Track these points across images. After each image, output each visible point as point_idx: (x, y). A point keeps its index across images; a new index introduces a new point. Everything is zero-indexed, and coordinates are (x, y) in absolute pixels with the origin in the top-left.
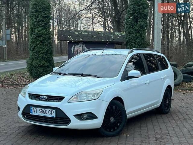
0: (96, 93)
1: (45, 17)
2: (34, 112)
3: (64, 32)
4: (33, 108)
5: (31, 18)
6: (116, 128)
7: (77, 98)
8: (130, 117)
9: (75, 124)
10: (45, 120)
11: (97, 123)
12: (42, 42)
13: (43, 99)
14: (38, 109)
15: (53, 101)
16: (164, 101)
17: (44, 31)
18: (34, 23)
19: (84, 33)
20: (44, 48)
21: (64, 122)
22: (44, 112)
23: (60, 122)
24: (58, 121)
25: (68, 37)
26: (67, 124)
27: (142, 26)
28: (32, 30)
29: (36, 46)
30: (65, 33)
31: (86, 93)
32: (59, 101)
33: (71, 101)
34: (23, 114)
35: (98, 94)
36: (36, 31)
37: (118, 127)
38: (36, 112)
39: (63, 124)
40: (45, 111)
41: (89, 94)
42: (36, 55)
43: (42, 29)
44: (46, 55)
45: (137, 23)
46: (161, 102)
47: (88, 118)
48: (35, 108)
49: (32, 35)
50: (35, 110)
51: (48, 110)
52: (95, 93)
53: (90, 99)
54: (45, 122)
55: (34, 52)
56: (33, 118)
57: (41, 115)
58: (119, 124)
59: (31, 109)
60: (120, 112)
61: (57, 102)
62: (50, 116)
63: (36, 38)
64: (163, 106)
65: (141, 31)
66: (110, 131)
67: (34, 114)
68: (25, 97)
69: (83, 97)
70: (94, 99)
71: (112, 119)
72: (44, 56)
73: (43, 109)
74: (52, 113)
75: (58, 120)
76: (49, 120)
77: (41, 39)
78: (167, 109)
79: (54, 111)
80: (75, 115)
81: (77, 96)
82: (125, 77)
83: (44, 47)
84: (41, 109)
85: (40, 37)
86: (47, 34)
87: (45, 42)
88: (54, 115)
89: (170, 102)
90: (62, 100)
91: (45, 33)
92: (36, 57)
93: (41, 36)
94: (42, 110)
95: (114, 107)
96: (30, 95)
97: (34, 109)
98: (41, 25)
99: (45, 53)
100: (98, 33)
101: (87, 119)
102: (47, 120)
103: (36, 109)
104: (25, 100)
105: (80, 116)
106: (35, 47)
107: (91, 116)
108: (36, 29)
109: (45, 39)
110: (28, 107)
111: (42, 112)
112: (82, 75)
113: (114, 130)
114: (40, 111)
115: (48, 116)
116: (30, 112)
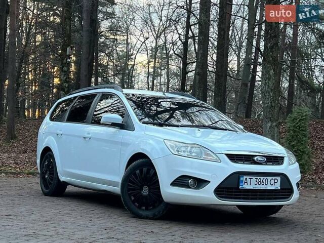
2: (246, 184)
4: (245, 177)
13: (262, 161)
14: (254, 178)
22: (262, 182)
38: (250, 184)
40: (264, 181)
48: (248, 177)
50: (249, 181)
51: (269, 178)
56: (239, 195)
57: (258, 187)
59: (241, 179)
62: (273, 188)
67: (247, 187)
73: (262, 178)
74: (275, 183)
79: (279, 179)
84: (258, 178)
88: (277, 186)
94: (260, 180)
97: (246, 178)
103: (251, 179)
111: (260, 183)
114: (258, 181)
115: (269, 188)
116: (238, 185)
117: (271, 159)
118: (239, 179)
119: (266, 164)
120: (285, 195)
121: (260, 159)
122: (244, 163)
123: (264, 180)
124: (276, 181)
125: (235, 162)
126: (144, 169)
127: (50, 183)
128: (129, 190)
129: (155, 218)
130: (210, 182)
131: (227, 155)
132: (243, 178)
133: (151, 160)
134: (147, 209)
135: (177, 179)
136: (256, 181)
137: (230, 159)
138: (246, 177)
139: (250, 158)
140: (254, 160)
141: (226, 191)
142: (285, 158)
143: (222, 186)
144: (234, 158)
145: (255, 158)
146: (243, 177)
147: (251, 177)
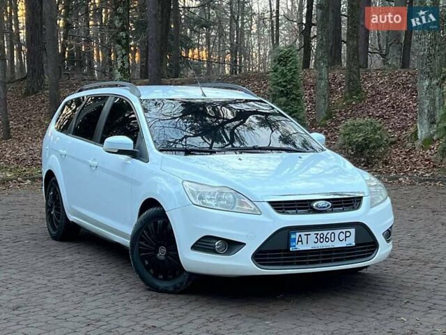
2: (300, 243)
4: (298, 234)
13: (324, 207)
14: (312, 233)
15: (344, 210)
22: (326, 238)
34: (257, 255)
38: (306, 243)
40: (328, 236)
48: (302, 234)
50: (304, 238)
51: (337, 232)
54: (324, 262)
57: (320, 246)
59: (293, 236)
62: (343, 244)
67: (300, 247)
73: (325, 232)
74: (346, 237)
76: (335, 256)
79: (353, 231)
84: (320, 232)
88: (351, 241)
94: (322, 236)
97: (300, 235)
103: (307, 235)
111: (322, 240)
114: (318, 237)
115: (336, 246)
116: (289, 246)
117: (341, 203)
118: (289, 236)
119: (332, 211)
120: (364, 252)
121: (321, 203)
122: (297, 213)
123: (329, 234)
124: (348, 234)
125: (283, 213)
126: (159, 222)
127: (57, 223)
128: (141, 251)
129: (177, 291)
130: (244, 244)
131: (270, 203)
132: (296, 236)
133: (165, 212)
134: (165, 279)
135: (199, 240)
136: (316, 237)
137: (276, 209)
138: (300, 233)
139: (307, 205)
140: (312, 208)
141: (270, 256)
142: (364, 198)
143: (264, 249)
144: (280, 207)
145: (314, 205)
146: (295, 233)
147: (308, 233)
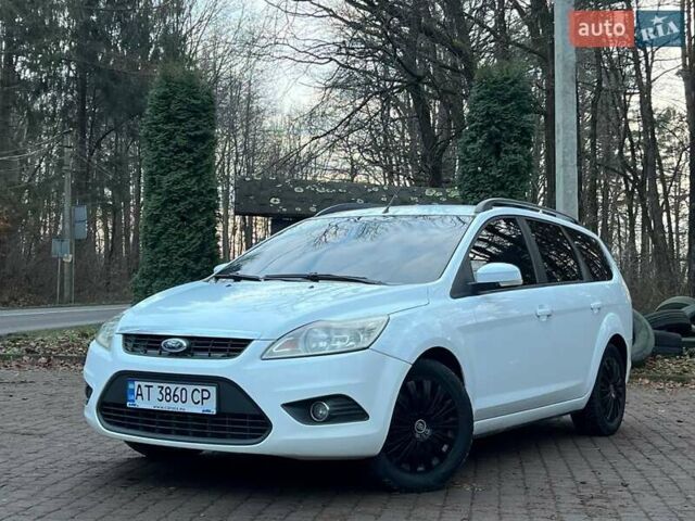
0: (362, 329)
1: (194, 138)
2: (139, 397)
3: (255, 185)
4: (137, 383)
5: (151, 141)
6: (435, 462)
7: (293, 343)
8: (486, 430)
9: (287, 437)
10: (178, 425)
11: (365, 436)
12: (183, 219)
13: (173, 348)
14: (156, 385)
15: (210, 357)
16: (602, 388)
17: (191, 183)
18: (160, 155)
19: (323, 190)
20: (192, 238)
21: (245, 430)
22: (174, 395)
23: (233, 430)
24: (224, 429)
25: (272, 201)
26: (259, 436)
27: (516, 165)
28: (152, 180)
29: (163, 233)
30: (261, 189)
31: (327, 329)
32: (229, 356)
33: (275, 354)
34: (103, 407)
35: (371, 331)
36: (166, 180)
37: (442, 457)
38: (148, 399)
39: (244, 437)
40: (178, 393)
41: (339, 331)
42: (164, 262)
43: (188, 176)
44: (197, 260)
45: (498, 158)
46: (590, 393)
47: (335, 417)
48: (143, 384)
49: (153, 196)
50: (145, 390)
51: (190, 388)
52: (360, 329)
53: (343, 347)
54: (179, 433)
55: (157, 250)
56: (136, 421)
57: (165, 406)
58: (445, 448)
59: (131, 386)
60: (449, 402)
61: (223, 357)
62: (198, 410)
63: (164, 205)
64: (598, 405)
65: (512, 183)
66: (413, 471)
67: (141, 404)
68: (108, 348)
69: (317, 341)
70: (355, 348)
71: (422, 429)
72: (191, 264)
73: (173, 387)
74: (203, 398)
75: (224, 422)
76: (194, 427)
77: (182, 206)
78: (612, 419)
79: (213, 390)
80: (286, 406)
81: (297, 340)
82: (467, 286)
83: (191, 235)
84: (165, 385)
85: (177, 202)
86: (202, 194)
87: (196, 220)
88: (211, 407)
89: (621, 394)
90: (240, 351)
91: (196, 188)
92: (163, 269)
93: (183, 199)
94: (168, 391)
95: (427, 385)
96: (127, 337)
97: (139, 386)
98: (183, 162)
99: (194, 256)
100: (369, 190)
101: (331, 419)
102: (186, 426)
103: (149, 387)
104: (110, 359)
105: (304, 410)
106: (160, 234)
107: (346, 409)
108: (165, 178)
109: (196, 208)
110: (122, 379)
111: (168, 398)
112: (315, 278)
113: (429, 468)
114: (163, 392)
115: (189, 410)
118: (126, 386)
122: (145, 353)
124: (206, 395)
125: (131, 351)
132: (135, 386)
136: (161, 393)
137: (125, 345)
138: (140, 383)
142: (253, 342)
145: (163, 343)
146: (134, 382)
147: (149, 384)
